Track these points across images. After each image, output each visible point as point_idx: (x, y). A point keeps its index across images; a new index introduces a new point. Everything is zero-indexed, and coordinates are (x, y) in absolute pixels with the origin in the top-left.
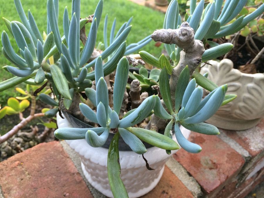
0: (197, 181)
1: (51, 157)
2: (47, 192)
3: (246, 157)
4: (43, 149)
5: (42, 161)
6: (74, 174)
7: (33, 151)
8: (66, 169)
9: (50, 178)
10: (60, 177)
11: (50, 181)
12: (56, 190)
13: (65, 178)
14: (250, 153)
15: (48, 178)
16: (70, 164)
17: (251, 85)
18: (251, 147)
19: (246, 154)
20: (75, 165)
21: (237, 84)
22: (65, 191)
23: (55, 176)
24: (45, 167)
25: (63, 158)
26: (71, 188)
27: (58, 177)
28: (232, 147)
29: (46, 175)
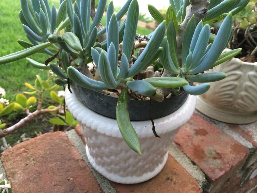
0: (201, 170)
1: (56, 145)
2: (51, 176)
3: (250, 149)
4: (48, 138)
5: (47, 148)
6: (78, 160)
7: (39, 139)
8: (70, 156)
9: (55, 163)
10: (65, 163)
11: (55, 167)
12: (60, 175)
13: (70, 164)
14: (253, 145)
15: (52, 164)
16: (75, 151)
17: (252, 73)
18: (254, 139)
19: (250, 146)
20: (80, 152)
21: (238, 72)
22: (69, 176)
23: (60, 162)
24: (50, 154)
25: (67, 146)
26: (75, 174)
27: (62, 162)
28: (235, 139)
29: (51, 161)
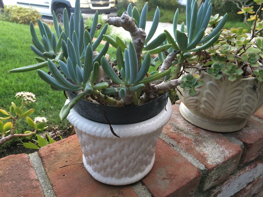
0: (149, 190)
1: (16, 166)
2: (4, 194)
3: (202, 171)
4: (11, 159)
5: (8, 169)
6: (33, 180)
7: (2, 160)
8: (27, 176)
9: (10, 183)
10: (20, 182)
11: (10, 185)
12: (12, 193)
13: (24, 183)
14: (206, 167)
15: (8, 183)
16: (32, 172)
18: (208, 161)
19: (202, 167)
20: (37, 173)
22: (21, 194)
23: (16, 181)
24: (9, 174)
25: (27, 167)
26: (27, 192)
27: (17, 182)
28: (189, 161)
29: (7, 181)
